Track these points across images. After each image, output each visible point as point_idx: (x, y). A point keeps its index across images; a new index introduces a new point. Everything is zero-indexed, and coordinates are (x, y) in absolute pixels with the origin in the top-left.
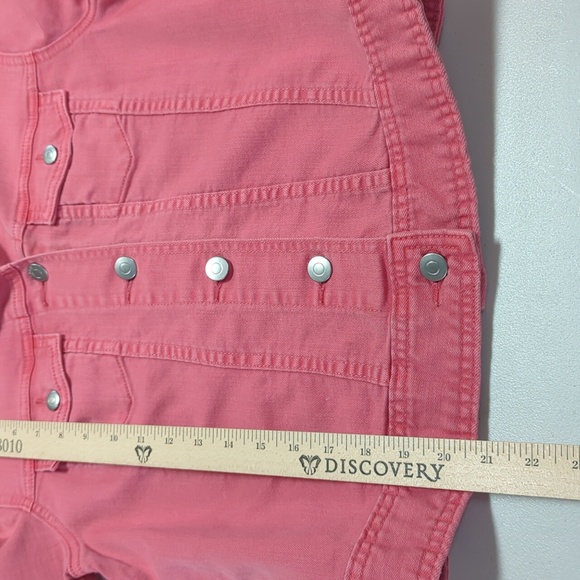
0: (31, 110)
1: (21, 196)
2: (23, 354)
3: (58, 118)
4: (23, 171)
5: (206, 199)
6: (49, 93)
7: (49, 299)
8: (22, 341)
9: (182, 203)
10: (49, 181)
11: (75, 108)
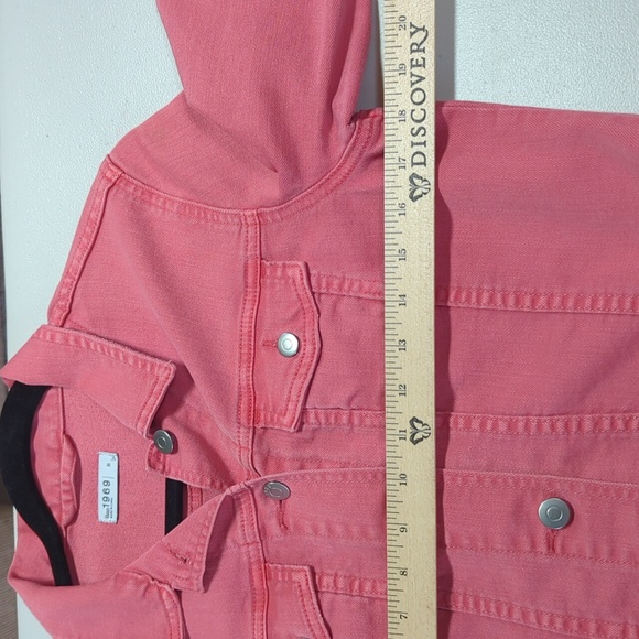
0: (250, 280)
1: (243, 390)
2: (252, 586)
3: (295, 297)
4: (245, 358)
5: (534, 424)
6: (280, 263)
7: (290, 521)
8: (250, 570)
9: (495, 425)
10: (290, 379)
11: (320, 286)
